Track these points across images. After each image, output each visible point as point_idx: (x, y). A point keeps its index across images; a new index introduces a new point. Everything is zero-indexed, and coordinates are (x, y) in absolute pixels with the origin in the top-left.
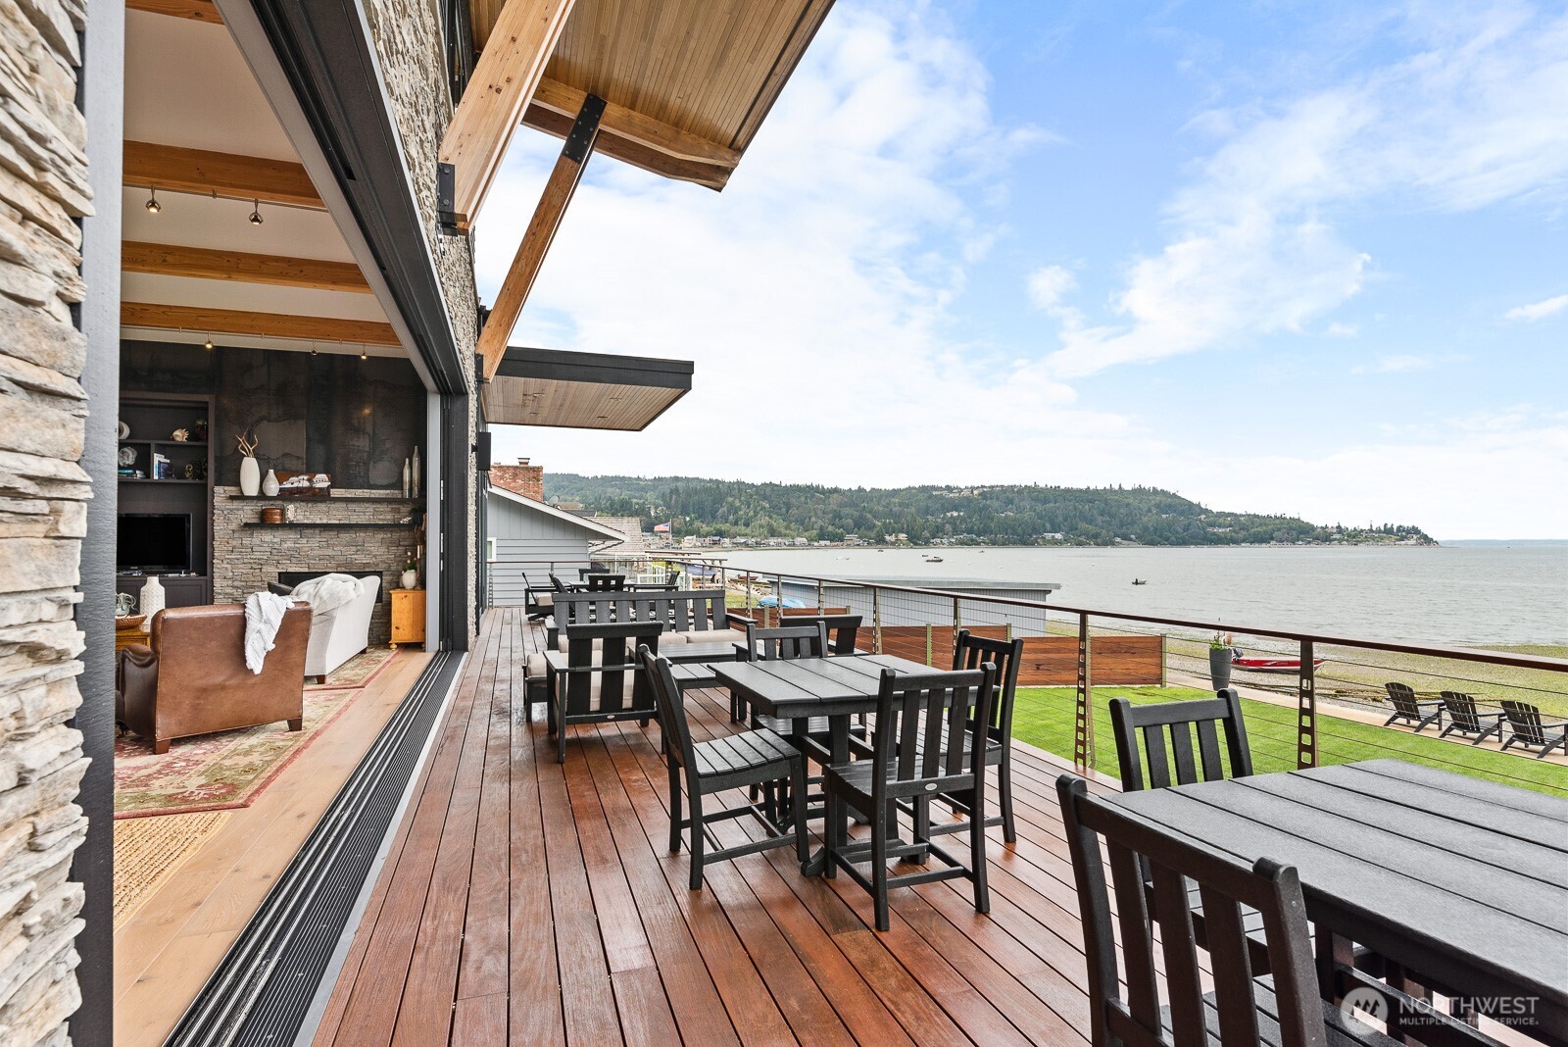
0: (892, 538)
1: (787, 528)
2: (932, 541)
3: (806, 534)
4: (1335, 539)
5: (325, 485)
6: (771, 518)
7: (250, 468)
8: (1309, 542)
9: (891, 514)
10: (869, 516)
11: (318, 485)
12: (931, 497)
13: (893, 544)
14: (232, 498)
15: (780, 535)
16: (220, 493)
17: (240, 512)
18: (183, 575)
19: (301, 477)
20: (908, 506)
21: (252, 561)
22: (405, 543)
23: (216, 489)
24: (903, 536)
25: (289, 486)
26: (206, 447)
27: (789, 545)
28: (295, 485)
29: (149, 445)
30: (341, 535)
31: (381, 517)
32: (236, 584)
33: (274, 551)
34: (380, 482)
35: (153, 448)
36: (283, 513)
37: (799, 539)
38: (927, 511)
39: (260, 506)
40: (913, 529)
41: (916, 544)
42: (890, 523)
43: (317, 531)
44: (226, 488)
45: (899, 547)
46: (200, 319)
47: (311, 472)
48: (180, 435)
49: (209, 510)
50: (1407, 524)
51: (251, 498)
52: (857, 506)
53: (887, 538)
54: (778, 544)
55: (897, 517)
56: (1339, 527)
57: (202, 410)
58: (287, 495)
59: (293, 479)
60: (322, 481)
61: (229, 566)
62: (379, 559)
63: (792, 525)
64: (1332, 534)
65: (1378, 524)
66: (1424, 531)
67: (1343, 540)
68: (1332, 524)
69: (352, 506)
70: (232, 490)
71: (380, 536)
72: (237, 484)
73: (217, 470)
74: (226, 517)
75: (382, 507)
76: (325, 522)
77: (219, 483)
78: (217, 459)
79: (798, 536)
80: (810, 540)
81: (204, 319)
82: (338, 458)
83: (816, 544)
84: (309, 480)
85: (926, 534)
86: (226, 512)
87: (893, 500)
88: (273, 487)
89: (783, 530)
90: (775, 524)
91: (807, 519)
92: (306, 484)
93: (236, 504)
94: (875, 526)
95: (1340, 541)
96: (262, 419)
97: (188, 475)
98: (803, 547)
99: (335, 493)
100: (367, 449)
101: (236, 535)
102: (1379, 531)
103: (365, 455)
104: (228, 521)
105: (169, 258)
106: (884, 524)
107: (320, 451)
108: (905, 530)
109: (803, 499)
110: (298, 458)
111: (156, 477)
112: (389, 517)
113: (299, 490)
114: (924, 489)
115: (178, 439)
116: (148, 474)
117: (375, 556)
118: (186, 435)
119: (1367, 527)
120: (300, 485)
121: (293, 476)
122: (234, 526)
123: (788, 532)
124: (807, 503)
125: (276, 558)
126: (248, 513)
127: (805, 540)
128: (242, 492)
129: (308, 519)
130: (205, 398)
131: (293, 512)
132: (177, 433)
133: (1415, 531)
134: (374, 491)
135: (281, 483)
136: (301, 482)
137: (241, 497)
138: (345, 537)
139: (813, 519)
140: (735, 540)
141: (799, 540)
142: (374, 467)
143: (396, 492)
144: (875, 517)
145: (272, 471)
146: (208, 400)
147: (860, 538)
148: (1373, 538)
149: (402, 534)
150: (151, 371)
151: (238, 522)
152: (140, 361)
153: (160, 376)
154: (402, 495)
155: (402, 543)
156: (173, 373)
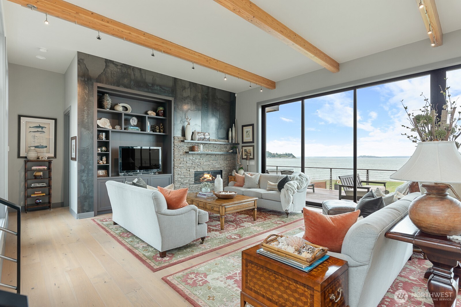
4: (276, 156)
8: (271, 157)
14: (182, 141)
16: (177, 139)
17: (183, 147)
21: (187, 167)
25: (198, 137)
28: (200, 137)
29: (145, 117)
31: (222, 150)
32: (182, 176)
33: (193, 163)
34: (221, 137)
35: (147, 118)
36: (198, 148)
44: (179, 137)
47: (203, 132)
49: (172, 145)
50: (290, 153)
56: (277, 153)
60: (207, 136)
61: (179, 169)
64: (275, 155)
65: (284, 153)
66: (293, 154)
67: (278, 157)
68: (275, 153)
69: (215, 145)
70: (181, 138)
71: (222, 157)
72: (184, 135)
73: (175, 129)
74: (179, 149)
75: (222, 146)
77: (175, 135)
78: (175, 124)
84: (204, 135)
86: (178, 147)
93: (182, 144)
95: (277, 157)
96: (189, 109)
100: (218, 124)
101: (182, 156)
102: (285, 155)
103: (217, 126)
104: (179, 151)
110: (199, 126)
111: (148, 131)
112: (224, 151)
117: (221, 164)
118: (155, 114)
119: (282, 154)
122: (181, 153)
125: (194, 166)
126: (185, 147)
130: (170, 98)
132: (150, 112)
133: (292, 154)
134: (220, 140)
136: (202, 136)
138: (213, 157)
142: (220, 130)
143: (226, 140)
148: (284, 156)
149: (228, 156)
150: (153, 85)
151: (182, 151)
152: (149, 79)
153: (156, 87)
154: (228, 142)
155: (228, 160)
156: (160, 86)
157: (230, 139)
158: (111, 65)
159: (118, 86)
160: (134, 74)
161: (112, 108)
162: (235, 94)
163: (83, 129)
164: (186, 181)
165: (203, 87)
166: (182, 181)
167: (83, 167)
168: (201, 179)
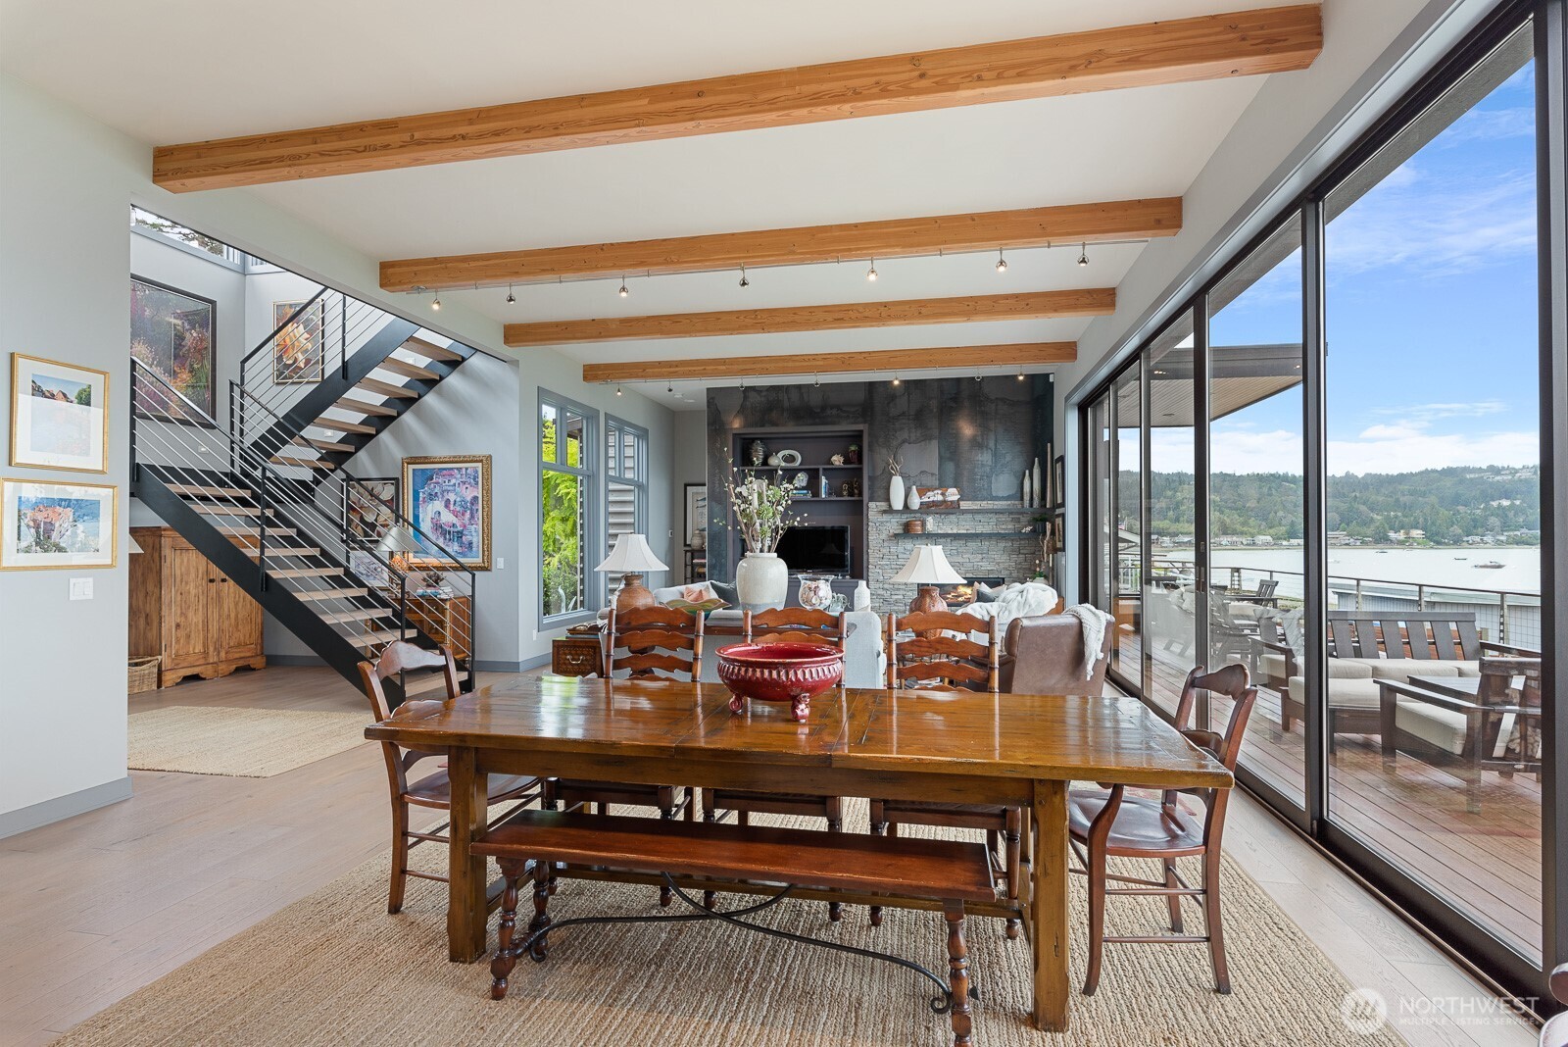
0: (1401, 536)
1: (1243, 524)
2: (1465, 539)
3: (1271, 531)
5: (956, 498)
6: (1222, 512)
7: (897, 485)
9: (1397, 505)
10: (1363, 508)
11: (950, 499)
12: (1462, 481)
13: (1401, 543)
14: (885, 512)
15: (1234, 533)
16: (873, 509)
17: (888, 524)
18: (840, 577)
19: (936, 492)
20: (1424, 494)
21: (898, 567)
22: (1025, 552)
23: (870, 504)
24: (1417, 533)
25: (927, 500)
26: (861, 469)
27: (1247, 545)
28: (931, 499)
29: (818, 469)
30: (969, 544)
31: (1003, 527)
32: (886, 586)
34: (1000, 494)
35: (821, 472)
36: (923, 524)
37: (1261, 537)
38: (1457, 500)
39: (905, 518)
40: (1433, 523)
41: (1438, 543)
42: (1396, 517)
43: (949, 540)
44: (878, 503)
45: (1411, 547)
46: (892, 359)
47: (943, 486)
48: (837, 460)
49: (865, 522)
51: (898, 511)
52: (1344, 495)
53: (1392, 535)
54: (1233, 543)
55: (1407, 508)
57: (857, 437)
58: (927, 508)
59: (930, 494)
60: (953, 494)
61: (880, 571)
62: (1002, 566)
63: (1252, 521)
69: (978, 517)
70: (883, 505)
71: (1002, 544)
72: (888, 499)
73: (871, 488)
74: (879, 527)
75: (1003, 518)
76: (955, 531)
77: (872, 499)
78: (870, 478)
79: (1259, 534)
80: (1277, 538)
81: (895, 359)
82: (966, 473)
83: (1285, 543)
84: (943, 494)
85: (1457, 530)
86: (878, 524)
87: (1401, 487)
88: (916, 502)
89: (1238, 527)
90: (1228, 521)
91: (1273, 514)
92: (940, 498)
93: (886, 517)
94: (1372, 520)
96: (904, 442)
97: (845, 493)
98: (1266, 546)
99: (964, 505)
100: (990, 463)
101: (886, 544)
103: (988, 469)
104: (879, 532)
105: (924, 310)
106: (1388, 519)
107: (950, 467)
108: (1420, 526)
109: (1265, 490)
110: (933, 474)
111: (823, 496)
112: (1010, 527)
113: (934, 504)
114: (1449, 472)
115: (837, 463)
116: (816, 493)
117: (998, 563)
118: (842, 459)
120: (935, 499)
121: (929, 491)
122: (884, 536)
123: (1245, 529)
124: (1271, 495)
126: (894, 525)
127: (1269, 538)
128: (890, 506)
129: (941, 529)
130: (860, 427)
131: (931, 524)
132: (835, 458)
134: (996, 503)
135: (921, 497)
136: (935, 496)
137: (890, 511)
138: (972, 545)
139: (1281, 514)
140: (1177, 539)
141: (1261, 539)
142: (996, 480)
143: (1017, 502)
144: (1372, 510)
145: (914, 487)
146: (862, 428)
147: (1350, 535)
149: (1022, 542)
150: (824, 408)
151: (886, 532)
152: (815, 400)
153: (829, 412)
154: (1022, 505)
155: (1022, 551)
156: (838, 407)
157: (1027, 498)
158: (752, 394)
159: (763, 426)
160: (789, 399)
161: (765, 462)
162: (1047, 375)
163: (714, 503)
164: (896, 597)
165: (944, 383)
166: (887, 595)
167: (714, 561)
168: (950, 596)
